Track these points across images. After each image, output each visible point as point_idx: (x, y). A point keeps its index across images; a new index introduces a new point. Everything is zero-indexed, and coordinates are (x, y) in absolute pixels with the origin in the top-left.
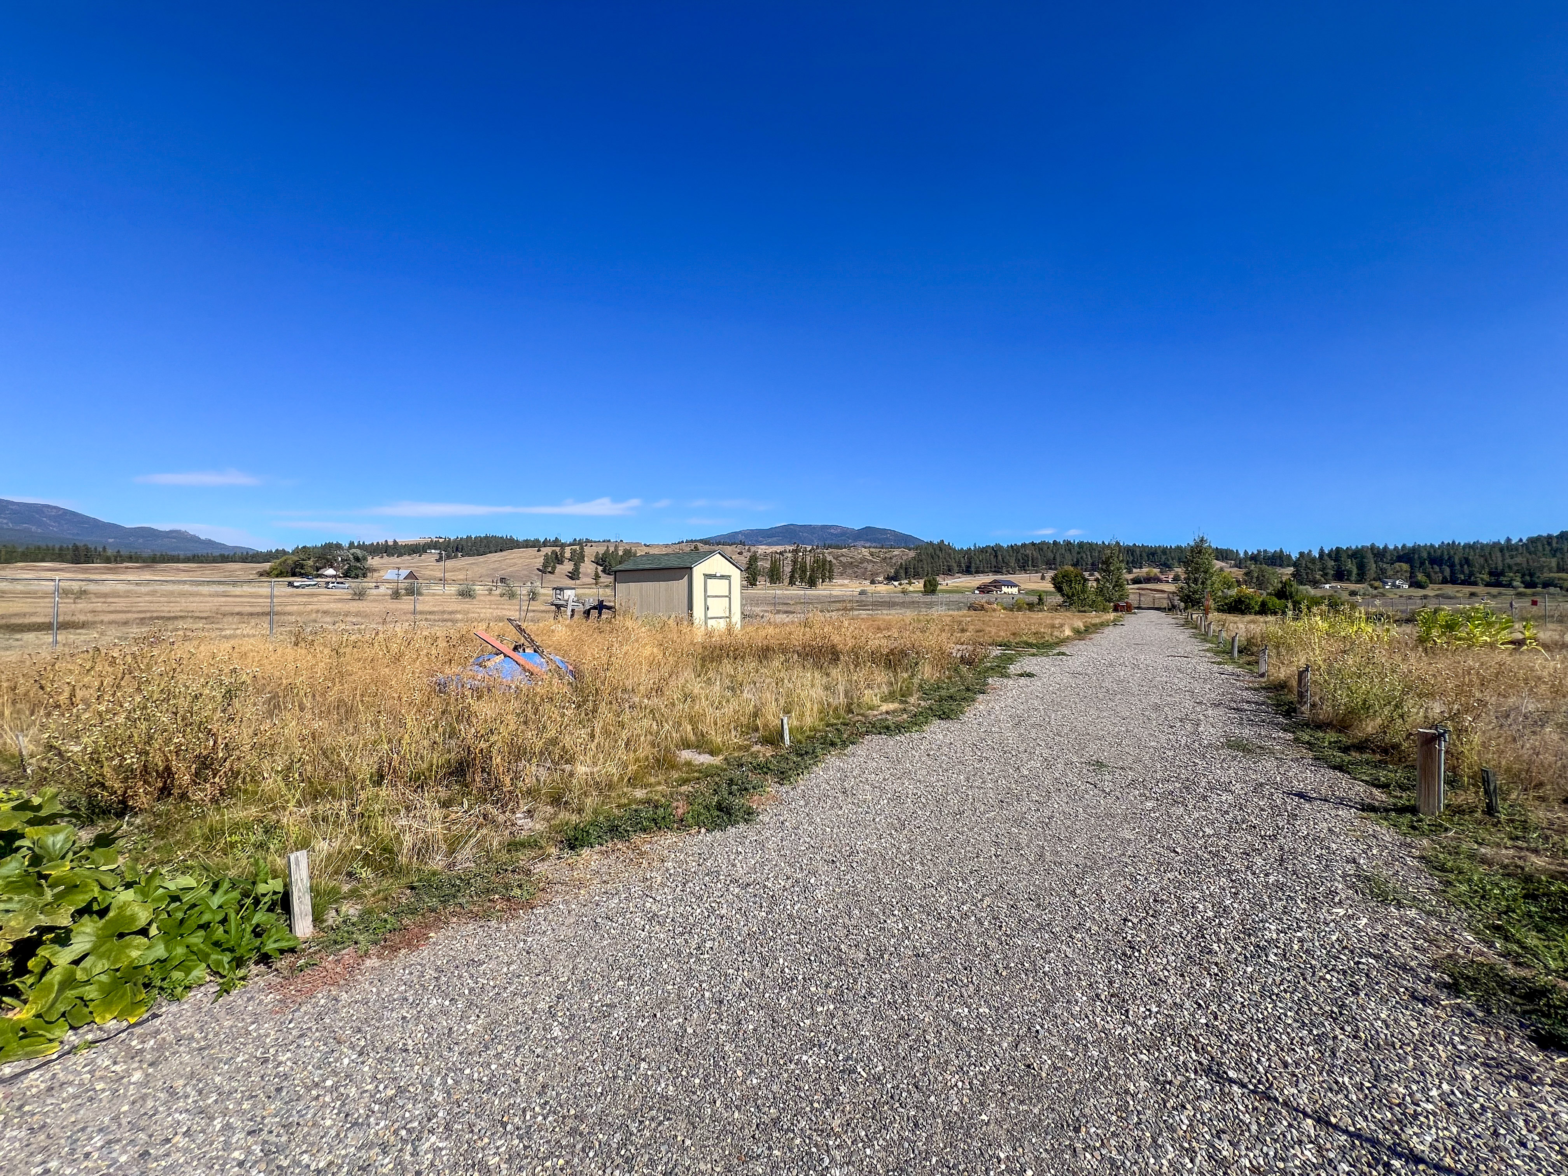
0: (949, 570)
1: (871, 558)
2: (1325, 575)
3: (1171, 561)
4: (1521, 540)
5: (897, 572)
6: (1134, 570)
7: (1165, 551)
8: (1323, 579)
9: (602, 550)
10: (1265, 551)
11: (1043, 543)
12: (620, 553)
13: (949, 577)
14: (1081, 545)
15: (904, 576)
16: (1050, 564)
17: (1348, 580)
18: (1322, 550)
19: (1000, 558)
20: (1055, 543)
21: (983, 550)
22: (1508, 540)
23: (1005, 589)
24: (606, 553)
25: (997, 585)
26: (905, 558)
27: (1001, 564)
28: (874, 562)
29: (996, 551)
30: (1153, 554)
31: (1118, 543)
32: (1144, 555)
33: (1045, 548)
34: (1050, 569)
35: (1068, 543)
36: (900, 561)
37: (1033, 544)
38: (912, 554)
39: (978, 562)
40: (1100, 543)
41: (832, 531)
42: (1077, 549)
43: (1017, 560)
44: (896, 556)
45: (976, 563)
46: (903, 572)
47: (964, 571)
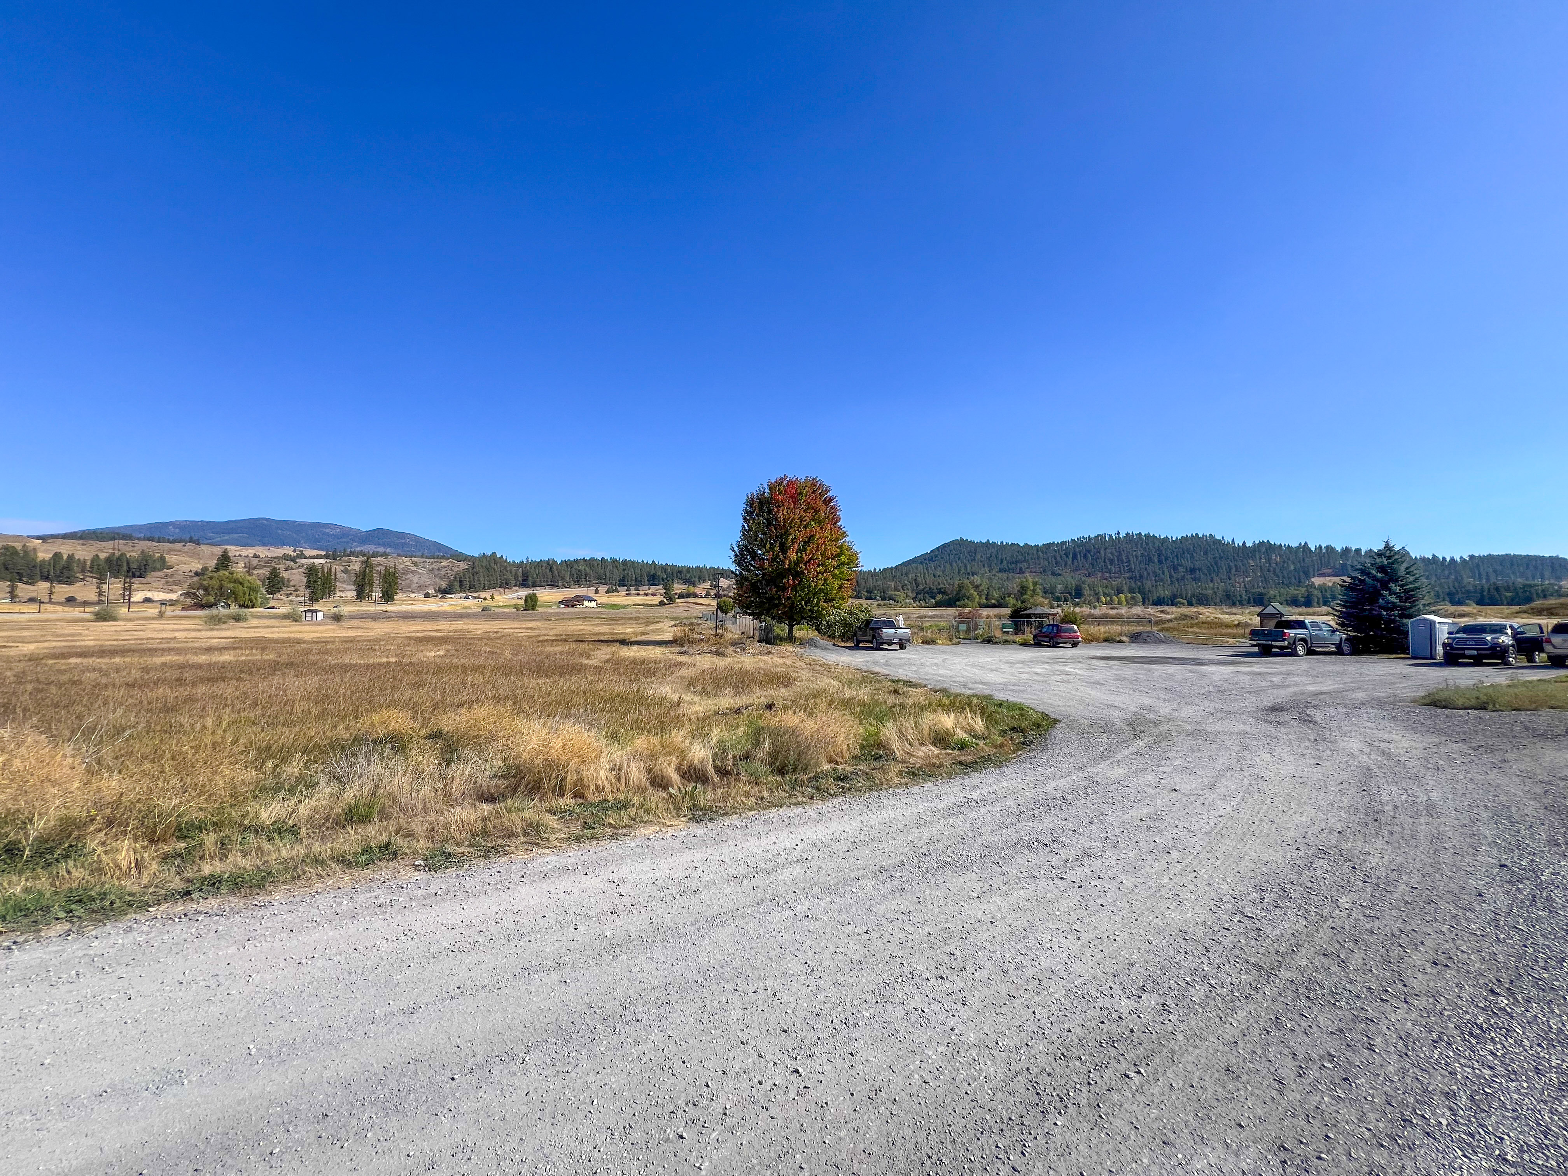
0: (507, 584)
1: (415, 569)
5: (449, 585)
7: (689, 569)
14: (625, 562)
15: (458, 588)
16: (601, 579)
19: (556, 572)
20: (603, 560)
23: (586, 603)
25: (579, 599)
26: (455, 569)
27: (557, 578)
28: (420, 573)
29: (550, 565)
30: (680, 572)
33: (595, 564)
34: (602, 584)
35: (614, 561)
36: (447, 573)
37: (584, 560)
38: (462, 565)
39: (535, 576)
40: (640, 561)
41: (328, 530)
42: (622, 567)
43: (572, 575)
44: (445, 567)
45: (533, 577)
46: (457, 585)
47: (520, 584)
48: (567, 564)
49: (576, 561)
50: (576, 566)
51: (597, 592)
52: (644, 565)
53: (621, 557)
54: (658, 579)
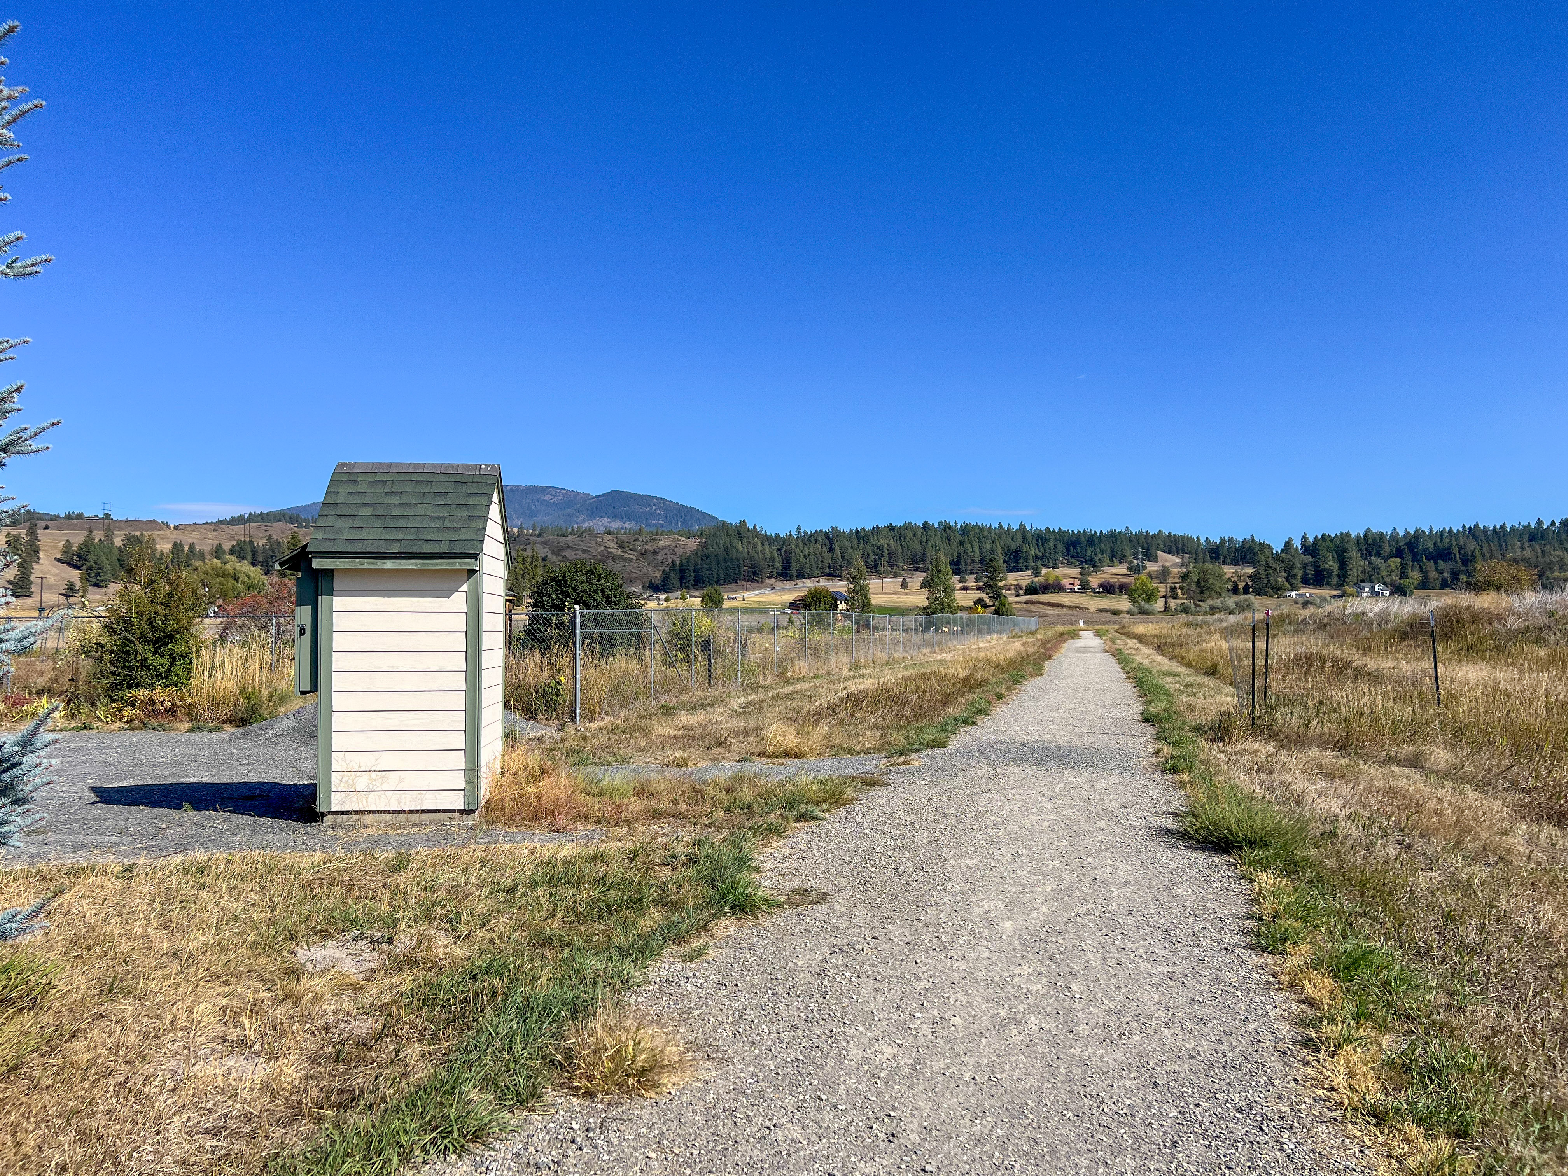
0: (755, 573)
1: (620, 552)
2: (1290, 577)
3: (1100, 556)
4: (1553, 523)
5: (665, 577)
6: (1044, 571)
8: (1287, 584)
9: (77, 539)
10: (1231, 540)
11: (908, 526)
12: (118, 542)
13: (754, 584)
14: (966, 530)
15: (677, 583)
16: (917, 562)
17: (1328, 583)
18: (1305, 537)
19: (837, 551)
20: (926, 526)
21: (809, 539)
22: (1540, 522)
24: (86, 545)
26: (680, 551)
27: (840, 562)
28: (625, 560)
29: (830, 539)
31: (1022, 526)
32: (1060, 546)
33: (909, 534)
34: (916, 570)
35: (946, 527)
36: (671, 557)
37: (891, 528)
38: (692, 545)
39: (802, 559)
40: (995, 525)
42: (958, 537)
43: (865, 557)
44: (664, 548)
45: (797, 561)
46: (675, 579)
47: (778, 574)
48: (860, 536)
49: (876, 531)
50: (873, 540)
51: (904, 585)
52: (1003, 533)
53: (958, 518)
54: (1026, 559)
